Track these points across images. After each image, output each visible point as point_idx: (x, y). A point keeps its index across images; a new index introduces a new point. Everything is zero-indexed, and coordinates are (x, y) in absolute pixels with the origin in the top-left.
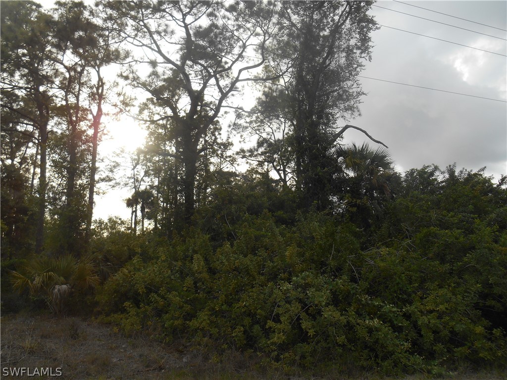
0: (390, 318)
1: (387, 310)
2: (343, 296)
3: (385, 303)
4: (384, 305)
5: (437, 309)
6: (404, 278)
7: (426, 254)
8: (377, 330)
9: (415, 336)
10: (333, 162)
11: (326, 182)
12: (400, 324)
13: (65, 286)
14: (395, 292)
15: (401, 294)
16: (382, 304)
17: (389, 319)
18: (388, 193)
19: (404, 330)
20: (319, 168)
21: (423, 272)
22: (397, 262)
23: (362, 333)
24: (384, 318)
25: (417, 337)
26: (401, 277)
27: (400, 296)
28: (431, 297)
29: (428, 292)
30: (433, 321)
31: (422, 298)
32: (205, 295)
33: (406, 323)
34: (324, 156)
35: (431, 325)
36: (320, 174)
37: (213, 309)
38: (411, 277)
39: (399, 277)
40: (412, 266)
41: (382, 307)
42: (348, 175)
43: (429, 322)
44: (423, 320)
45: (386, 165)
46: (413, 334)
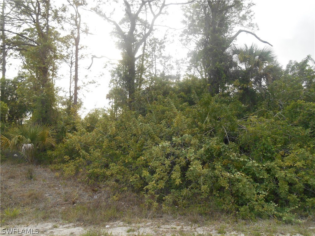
0: (253, 171)
1: (250, 165)
2: (216, 153)
3: (250, 159)
4: (248, 161)
5: (295, 165)
6: (269, 140)
7: (292, 121)
8: (239, 181)
9: (273, 187)
10: (228, 58)
11: (223, 72)
12: (261, 177)
13: (30, 144)
14: (261, 151)
15: (266, 153)
16: (246, 160)
17: (252, 173)
18: (271, 79)
19: (265, 182)
20: (218, 63)
21: (287, 136)
22: (265, 127)
23: (224, 183)
24: (247, 171)
25: (275, 188)
26: (267, 139)
27: (265, 154)
28: (292, 155)
29: (290, 151)
30: (289, 175)
31: (283, 156)
32: (121, 151)
33: (266, 176)
34: (222, 54)
35: (287, 179)
36: (218, 67)
37: (125, 162)
38: (276, 140)
39: (265, 139)
40: (279, 130)
41: (246, 162)
42: (241, 68)
43: (286, 176)
44: (281, 174)
45: (271, 59)
46: (272, 185)
